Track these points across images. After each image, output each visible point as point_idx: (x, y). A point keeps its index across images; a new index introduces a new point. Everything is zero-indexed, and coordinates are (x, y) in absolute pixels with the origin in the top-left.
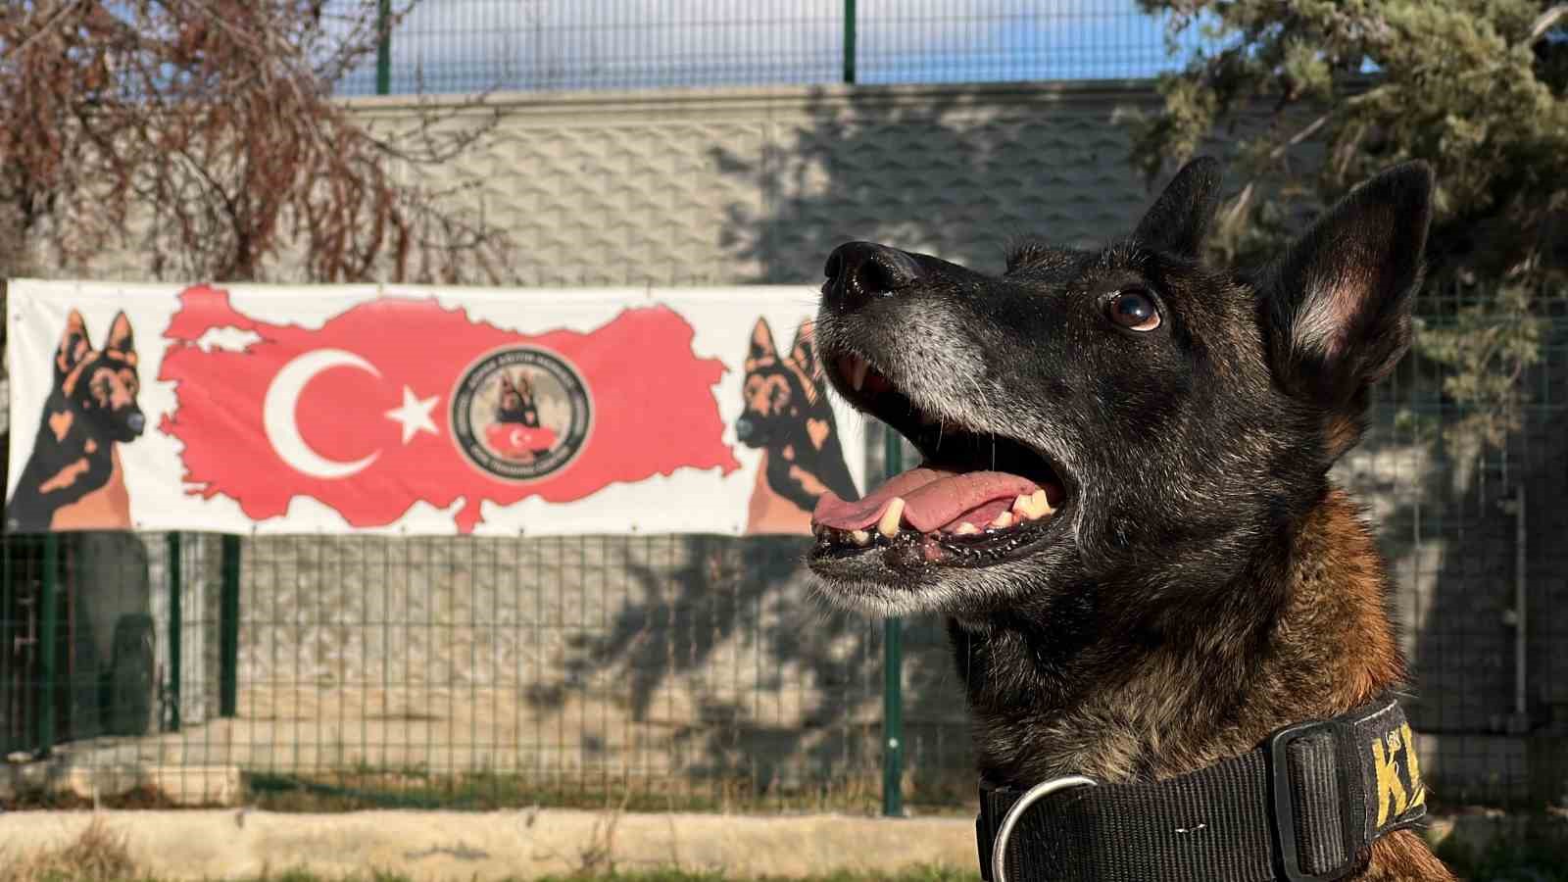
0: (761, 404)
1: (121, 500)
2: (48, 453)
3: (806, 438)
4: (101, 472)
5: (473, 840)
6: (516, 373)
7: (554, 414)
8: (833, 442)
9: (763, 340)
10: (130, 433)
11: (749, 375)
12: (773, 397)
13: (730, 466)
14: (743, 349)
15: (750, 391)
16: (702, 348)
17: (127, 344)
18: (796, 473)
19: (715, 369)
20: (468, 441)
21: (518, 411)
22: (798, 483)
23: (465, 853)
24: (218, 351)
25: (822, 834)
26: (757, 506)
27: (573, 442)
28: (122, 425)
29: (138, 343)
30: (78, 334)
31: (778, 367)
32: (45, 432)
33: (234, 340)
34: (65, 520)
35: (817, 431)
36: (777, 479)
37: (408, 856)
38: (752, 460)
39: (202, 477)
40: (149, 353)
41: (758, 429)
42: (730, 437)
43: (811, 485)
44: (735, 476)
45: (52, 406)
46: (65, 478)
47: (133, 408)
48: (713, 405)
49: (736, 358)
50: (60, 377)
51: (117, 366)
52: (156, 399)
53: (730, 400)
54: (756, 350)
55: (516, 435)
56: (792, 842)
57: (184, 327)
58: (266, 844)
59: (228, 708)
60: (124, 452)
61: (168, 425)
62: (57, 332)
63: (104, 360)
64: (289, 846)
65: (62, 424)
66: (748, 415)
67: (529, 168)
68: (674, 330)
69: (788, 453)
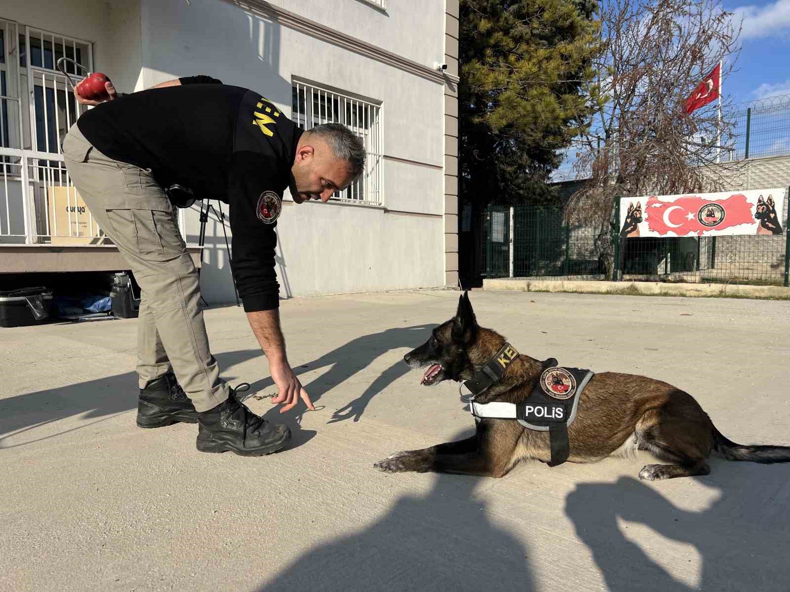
0: (760, 211)
1: (638, 232)
2: (627, 225)
3: (770, 217)
4: (635, 228)
5: (699, 289)
6: (710, 208)
7: (718, 215)
8: (775, 217)
9: (761, 199)
10: (640, 222)
11: (758, 206)
12: (763, 210)
13: (753, 223)
14: (757, 201)
15: (758, 208)
16: (748, 201)
17: (640, 207)
18: (767, 223)
19: (751, 205)
20: (701, 220)
21: (711, 214)
22: (768, 225)
23: (697, 290)
24: (655, 207)
25: (769, 289)
26: (759, 230)
27: (721, 219)
28: (639, 220)
29: (642, 207)
30: (632, 206)
31: (764, 204)
32: (626, 222)
33: (658, 205)
34: (629, 236)
35: (772, 216)
36: (763, 225)
37: (687, 290)
38: (758, 221)
39: (652, 229)
40: (643, 208)
41: (759, 215)
42: (754, 217)
43: (770, 225)
44: (754, 225)
45: (627, 217)
46: (629, 229)
47: (641, 217)
48: (750, 211)
49: (755, 203)
50: (629, 213)
51: (638, 211)
52: (644, 216)
53: (754, 211)
54: (760, 201)
55: (710, 219)
56: (763, 291)
57: (649, 204)
58: (661, 288)
59: (713, 267)
60: (639, 224)
61: (647, 220)
62: (628, 206)
63: (636, 210)
64: (665, 288)
65: (629, 220)
66: (757, 213)
67: (776, 169)
68: (743, 198)
69: (766, 220)
